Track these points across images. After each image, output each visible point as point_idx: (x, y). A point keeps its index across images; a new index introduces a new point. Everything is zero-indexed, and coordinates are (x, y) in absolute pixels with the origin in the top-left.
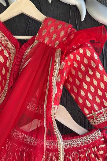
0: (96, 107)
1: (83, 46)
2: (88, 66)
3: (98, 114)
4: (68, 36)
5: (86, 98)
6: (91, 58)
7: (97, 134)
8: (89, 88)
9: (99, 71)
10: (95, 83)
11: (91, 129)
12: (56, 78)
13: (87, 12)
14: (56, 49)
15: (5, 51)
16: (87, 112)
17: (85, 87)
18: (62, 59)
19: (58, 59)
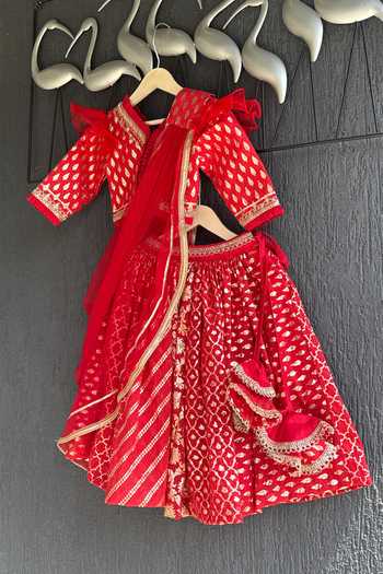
0: (244, 202)
1: (223, 121)
2: (232, 147)
3: (246, 211)
4: (203, 110)
5: (233, 190)
6: (233, 135)
7: (248, 237)
8: (235, 176)
9: (246, 153)
10: (243, 169)
11: (239, 231)
12: (186, 166)
13: (243, 69)
14: (187, 131)
15: (137, 143)
16: (234, 210)
17: (231, 176)
18: (194, 142)
19: (188, 142)
